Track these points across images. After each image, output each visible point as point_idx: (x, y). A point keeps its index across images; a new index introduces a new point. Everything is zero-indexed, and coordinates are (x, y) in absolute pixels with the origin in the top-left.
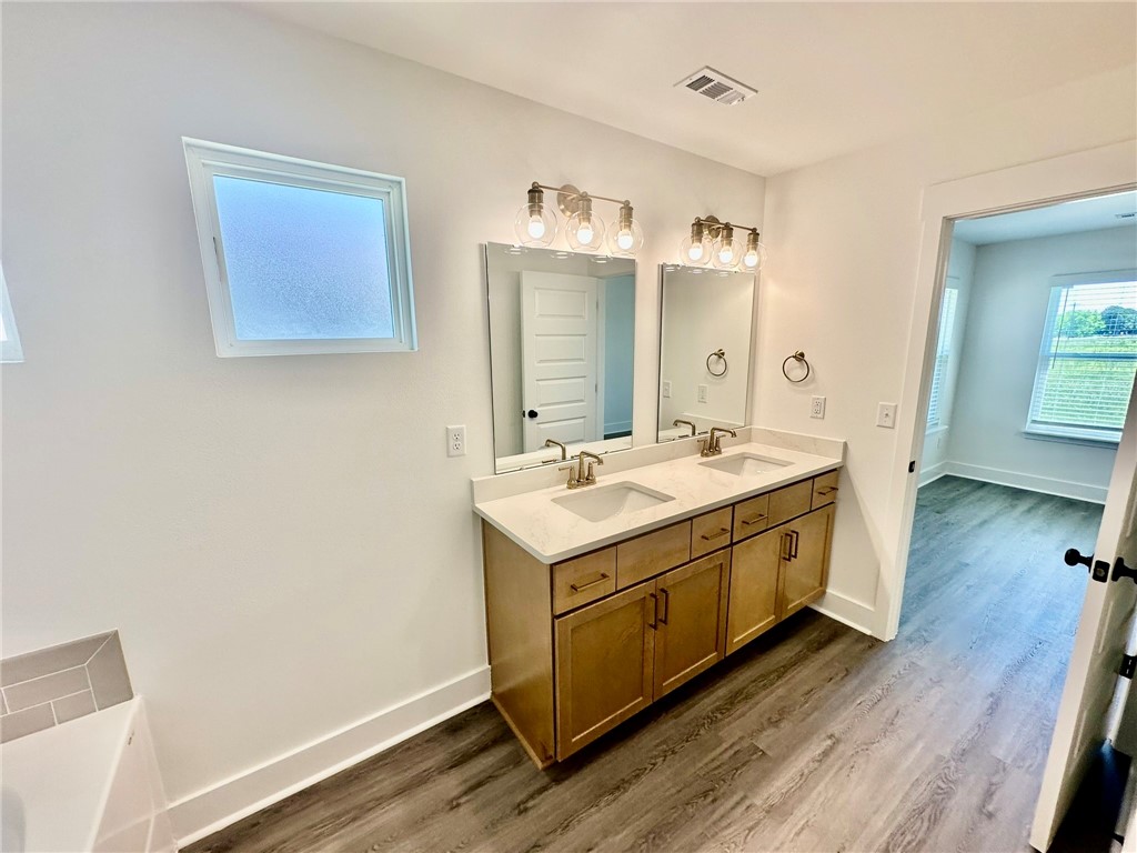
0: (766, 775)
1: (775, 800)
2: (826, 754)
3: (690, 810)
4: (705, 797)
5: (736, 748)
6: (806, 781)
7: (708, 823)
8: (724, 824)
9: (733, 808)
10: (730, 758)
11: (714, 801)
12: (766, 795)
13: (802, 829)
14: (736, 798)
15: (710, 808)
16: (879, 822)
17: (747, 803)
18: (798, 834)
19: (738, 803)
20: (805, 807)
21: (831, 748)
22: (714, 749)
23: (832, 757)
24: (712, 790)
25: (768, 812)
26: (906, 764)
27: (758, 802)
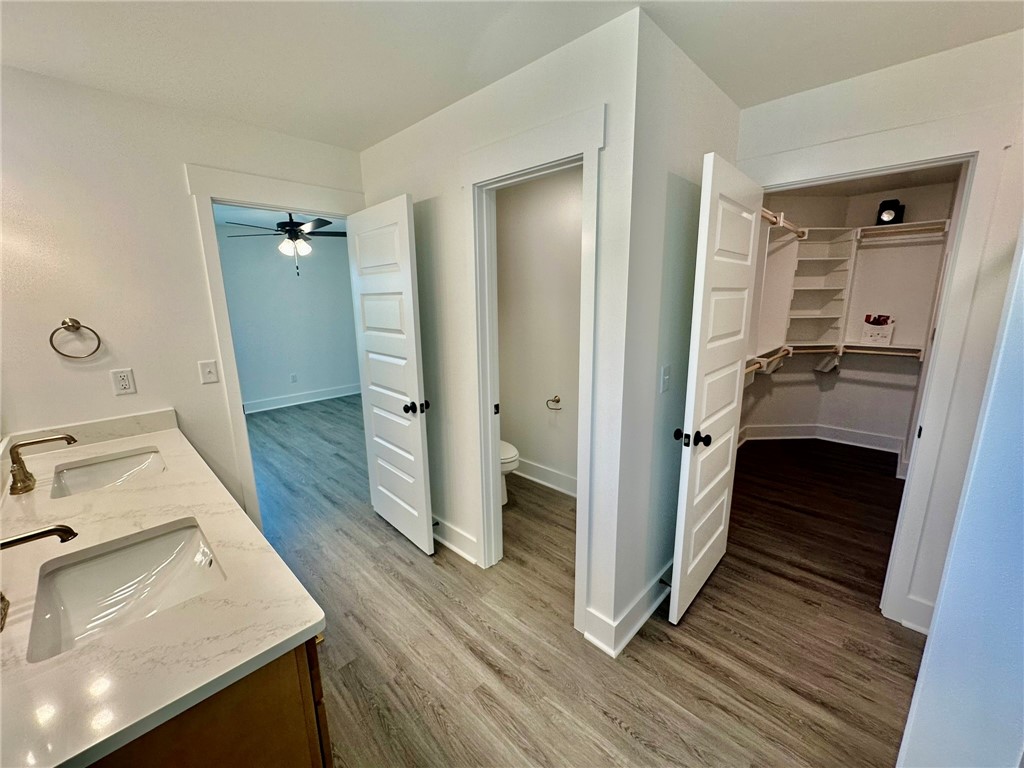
0: (371, 666)
1: (393, 664)
2: (361, 622)
3: (394, 732)
4: (384, 717)
5: (341, 685)
6: (379, 639)
7: (407, 716)
8: (408, 704)
9: (397, 696)
10: (349, 690)
11: (389, 710)
12: (388, 668)
13: (415, 650)
14: (388, 691)
15: (396, 715)
16: (413, 610)
17: (392, 682)
18: (418, 654)
19: (393, 690)
20: (400, 645)
21: (356, 617)
22: (336, 703)
23: (363, 618)
24: (379, 710)
25: (402, 670)
26: (375, 583)
27: (393, 675)
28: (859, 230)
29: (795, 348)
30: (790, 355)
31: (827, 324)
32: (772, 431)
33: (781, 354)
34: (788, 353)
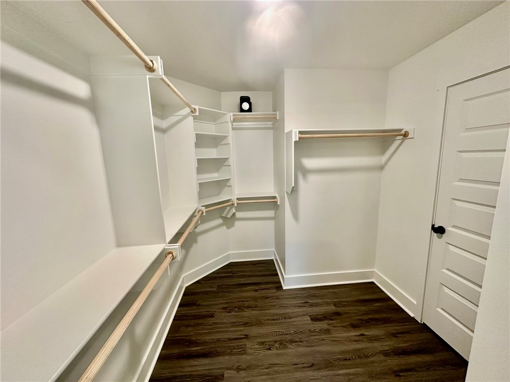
28: (232, 114)
29: (207, 206)
30: (204, 214)
31: (223, 184)
32: (202, 270)
33: (198, 215)
34: (202, 213)
